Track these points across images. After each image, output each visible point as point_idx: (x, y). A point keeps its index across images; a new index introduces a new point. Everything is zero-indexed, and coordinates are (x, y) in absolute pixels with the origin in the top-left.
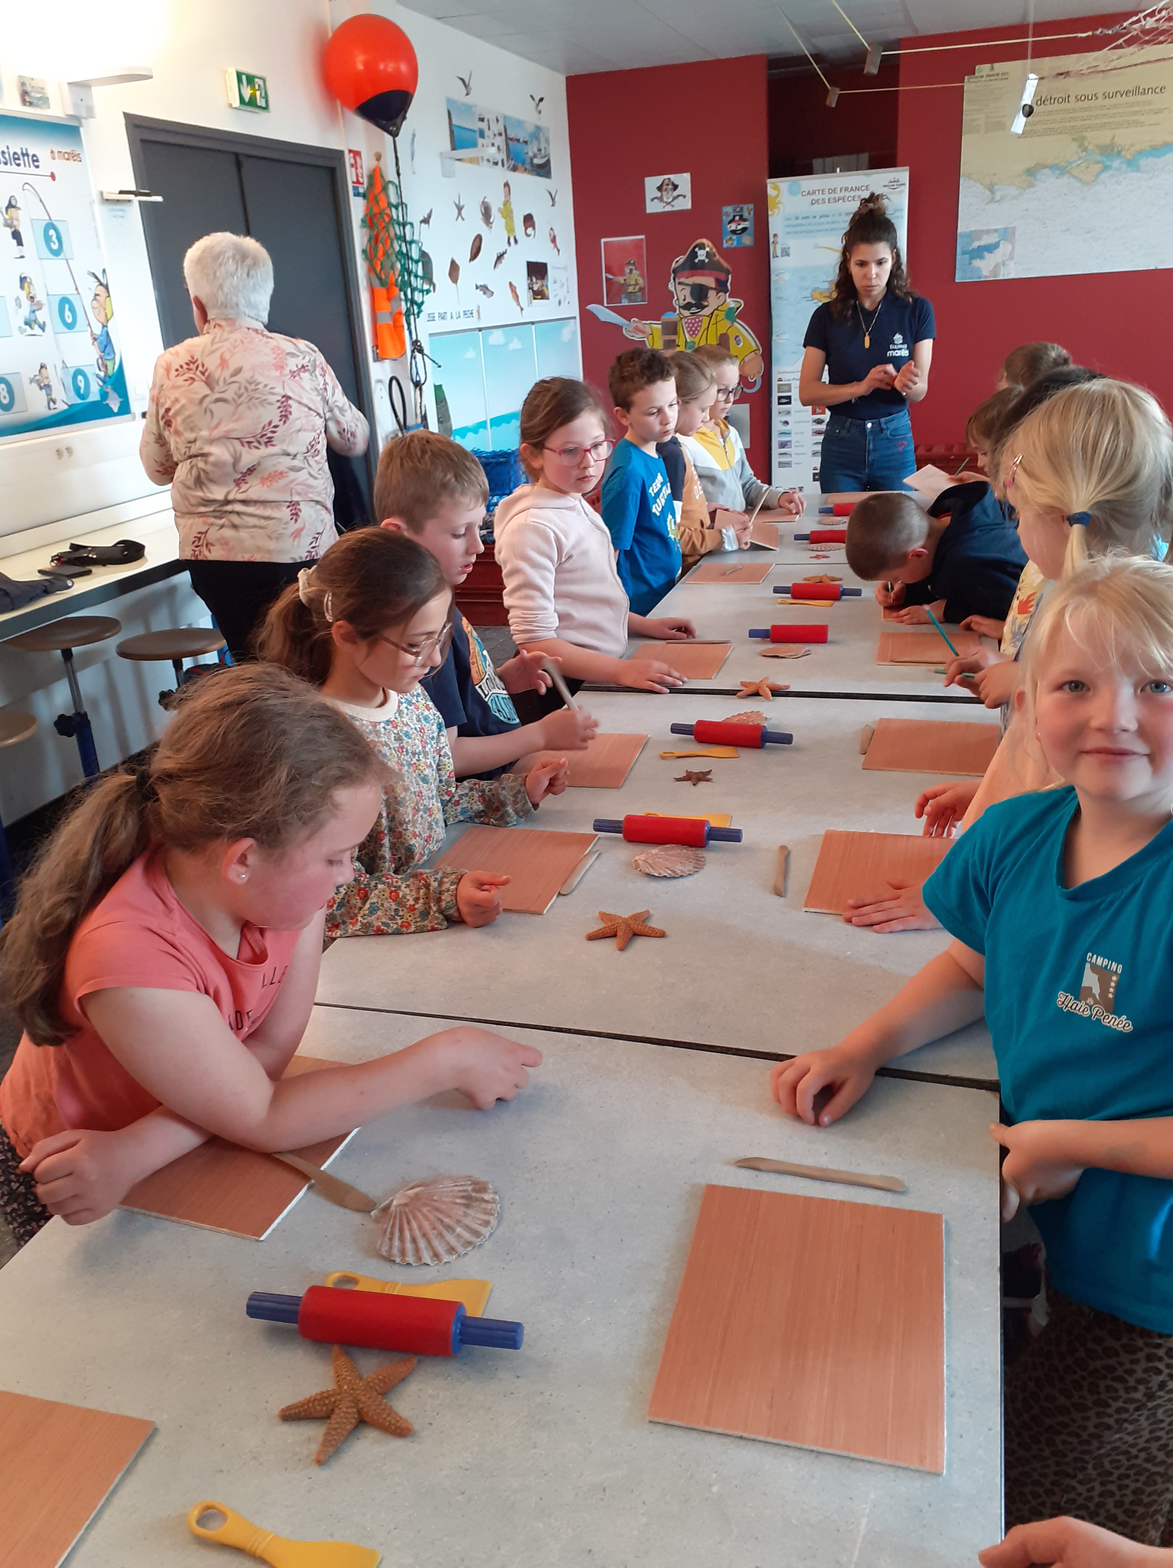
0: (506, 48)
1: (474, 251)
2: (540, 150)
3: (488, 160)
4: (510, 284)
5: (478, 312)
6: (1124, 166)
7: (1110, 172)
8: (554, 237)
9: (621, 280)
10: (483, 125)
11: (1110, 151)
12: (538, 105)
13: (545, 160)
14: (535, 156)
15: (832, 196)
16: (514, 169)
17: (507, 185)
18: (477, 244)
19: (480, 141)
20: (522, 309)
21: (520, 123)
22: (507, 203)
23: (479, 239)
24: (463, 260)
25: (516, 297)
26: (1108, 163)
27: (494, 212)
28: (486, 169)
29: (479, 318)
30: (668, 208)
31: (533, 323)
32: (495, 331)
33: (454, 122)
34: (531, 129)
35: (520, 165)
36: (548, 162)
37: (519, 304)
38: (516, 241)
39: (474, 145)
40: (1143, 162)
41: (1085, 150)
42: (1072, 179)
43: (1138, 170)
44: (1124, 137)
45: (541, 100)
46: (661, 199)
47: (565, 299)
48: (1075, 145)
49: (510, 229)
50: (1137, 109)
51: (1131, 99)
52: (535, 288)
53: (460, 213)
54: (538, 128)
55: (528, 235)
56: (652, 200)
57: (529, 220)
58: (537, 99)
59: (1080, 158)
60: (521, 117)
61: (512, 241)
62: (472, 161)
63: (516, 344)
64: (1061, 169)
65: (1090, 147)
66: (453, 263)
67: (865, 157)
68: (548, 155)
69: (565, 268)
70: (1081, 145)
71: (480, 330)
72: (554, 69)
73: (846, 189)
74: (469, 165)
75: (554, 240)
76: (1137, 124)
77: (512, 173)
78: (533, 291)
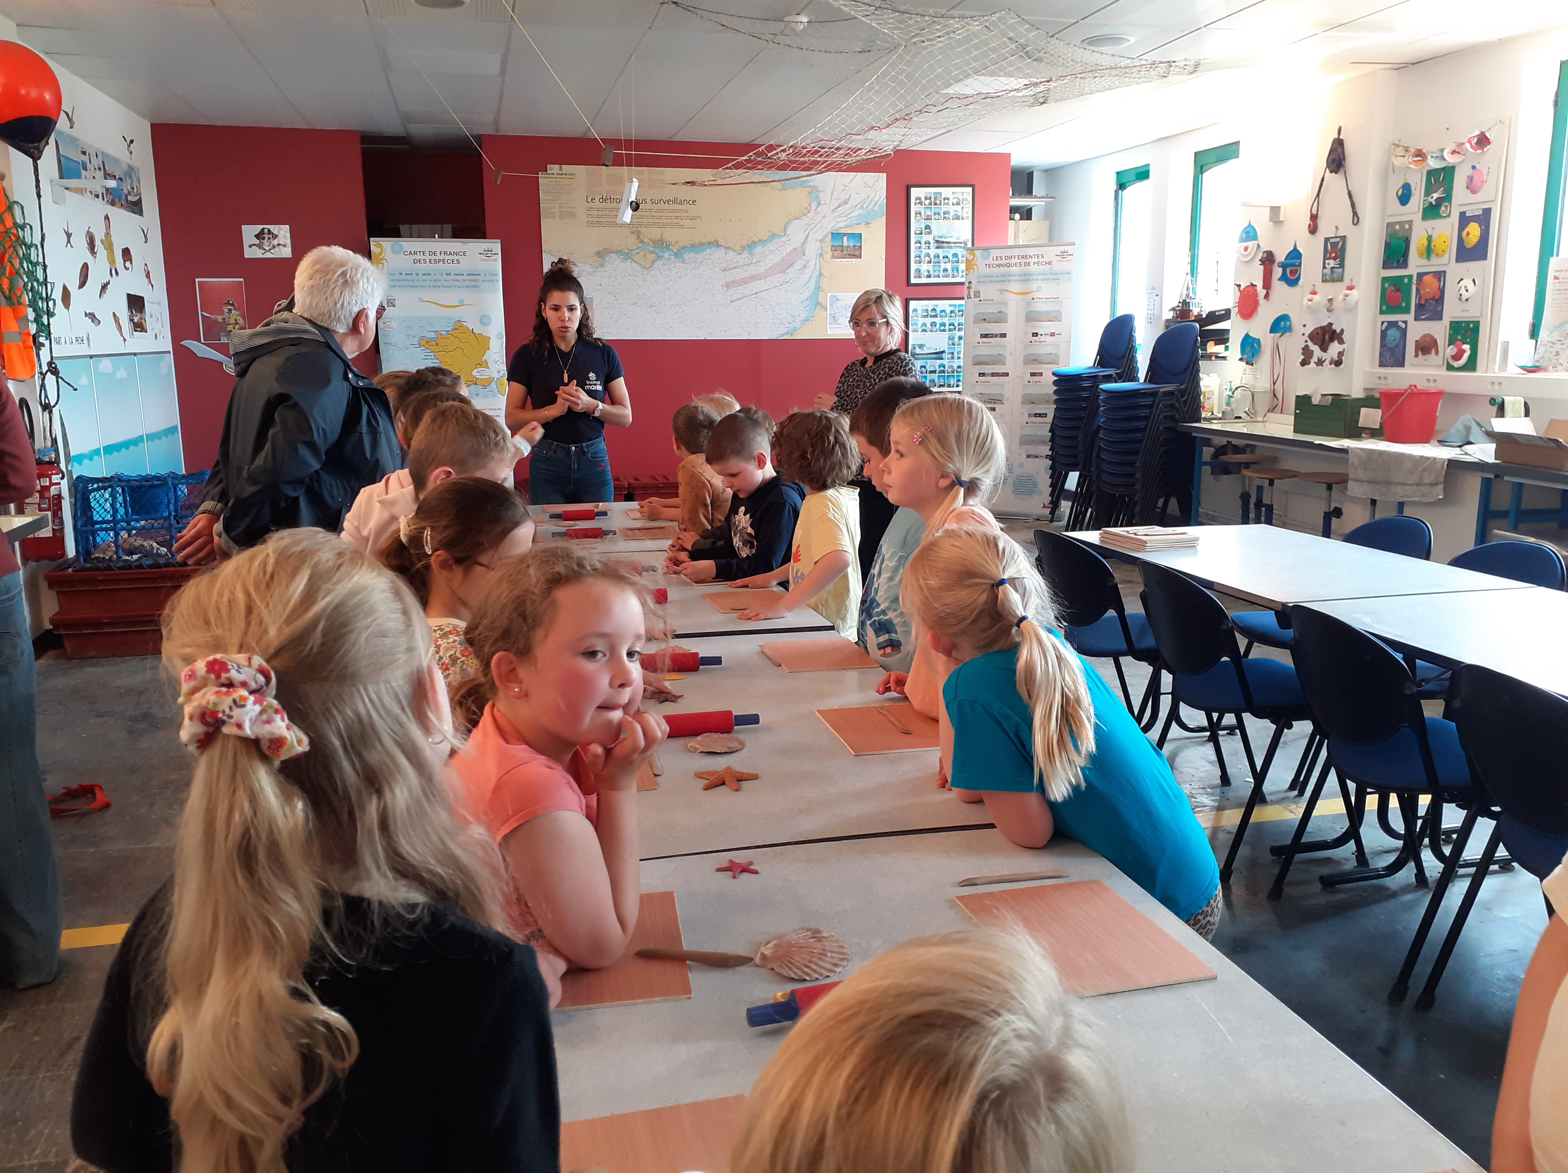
0: (100, 88)
1: (82, 279)
2: (133, 188)
3: (91, 192)
4: (114, 313)
5: (88, 339)
6: (672, 258)
7: (662, 262)
8: (148, 273)
9: (220, 318)
10: (85, 158)
11: (661, 244)
12: (129, 146)
13: (137, 198)
14: (129, 194)
15: (433, 257)
16: (113, 203)
17: (107, 218)
18: (84, 273)
19: (83, 173)
20: (125, 340)
21: (116, 160)
22: (108, 234)
23: (85, 267)
24: (73, 288)
25: (120, 328)
26: (661, 254)
27: (98, 243)
28: (88, 199)
29: (89, 345)
30: (268, 255)
31: (135, 354)
32: (104, 359)
33: (61, 152)
34: (125, 167)
35: (117, 200)
36: (140, 200)
37: (122, 335)
38: (117, 273)
39: (79, 176)
40: (686, 256)
41: (642, 241)
42: (634, 264)
43: (684, 262)
44: (669, 235)
45: (132, 142)
46: (260, 246)
47: (160, 333)
48: (634, 237)
49: (112, 261)
50: (677, 214)
51: (673, 206)
52: (136, 321)
53: (69, 241)
54: (131, 168)
55: (127, 269)
56: (250, 246)
57: (126, 253)
58: (128, 141)
59: (638, 248)
60: (116, 155)
61: (113, 272)
62: (79, 191)
63: (122, 374)
64: (627, 255)
65: (645, 240)
66: (65, 289)
67: (448, 228)
68: (140, 194)
69: (159, 304)
70: (638, 237)
71: (91, 357)
72: (144, 116)
73: (446, 253)
74: (73, 194)
75: (148, 275)
76: (678, 226)
77: (110, 207)
78: (134, 323)
